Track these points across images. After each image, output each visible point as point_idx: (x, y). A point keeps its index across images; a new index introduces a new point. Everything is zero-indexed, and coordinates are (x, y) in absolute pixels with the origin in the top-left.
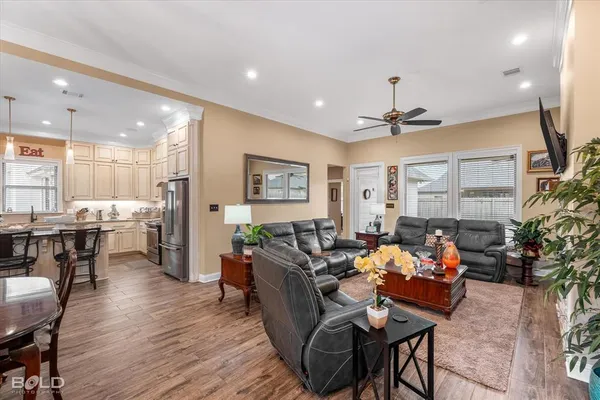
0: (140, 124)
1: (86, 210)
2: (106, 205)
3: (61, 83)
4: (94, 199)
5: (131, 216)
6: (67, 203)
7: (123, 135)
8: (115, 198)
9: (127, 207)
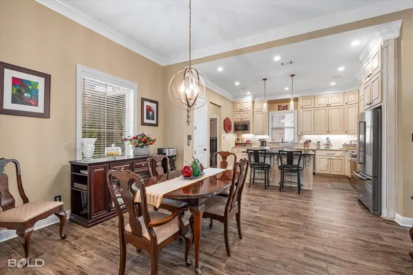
0: (341, 69)
1: (310, 141)
2: (323, 138)
3: (277, 58)
4: (314, 134)
5: (341, 147)
6: (300, 136)
7: (333, 84)
8: (328, 132)
9: (340, 140)
